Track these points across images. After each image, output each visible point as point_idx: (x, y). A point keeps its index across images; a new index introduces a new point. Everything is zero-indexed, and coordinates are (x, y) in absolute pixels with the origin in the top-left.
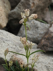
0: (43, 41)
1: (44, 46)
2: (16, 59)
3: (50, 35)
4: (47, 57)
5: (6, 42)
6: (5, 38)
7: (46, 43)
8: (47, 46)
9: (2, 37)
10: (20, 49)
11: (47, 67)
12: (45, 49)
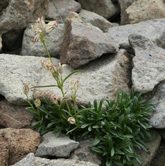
0: (69, 53)
1: (72, 60)
2: (43, 94)
3: (76, 41)
4: (83, 74)
5: (14, 71)
6: (10, 66)
7: (74, 55)
8: (78, 59)
9: (6, 65)
10: (38, 75)
11: (90, 90)
12: (75, 64)
